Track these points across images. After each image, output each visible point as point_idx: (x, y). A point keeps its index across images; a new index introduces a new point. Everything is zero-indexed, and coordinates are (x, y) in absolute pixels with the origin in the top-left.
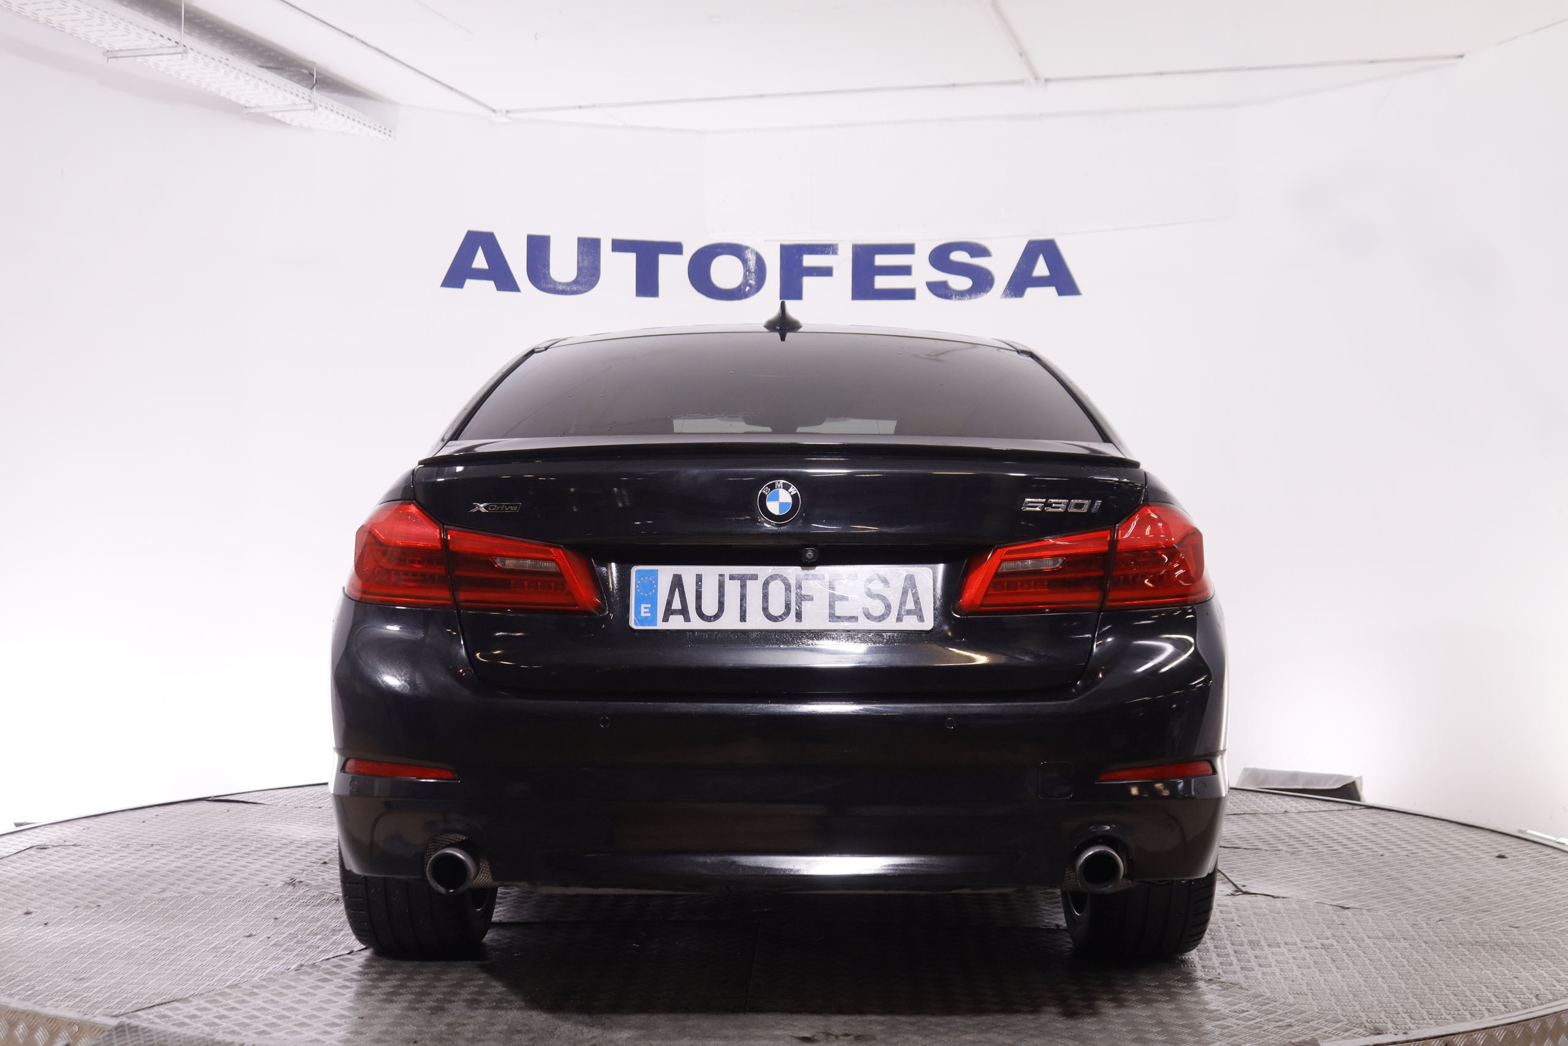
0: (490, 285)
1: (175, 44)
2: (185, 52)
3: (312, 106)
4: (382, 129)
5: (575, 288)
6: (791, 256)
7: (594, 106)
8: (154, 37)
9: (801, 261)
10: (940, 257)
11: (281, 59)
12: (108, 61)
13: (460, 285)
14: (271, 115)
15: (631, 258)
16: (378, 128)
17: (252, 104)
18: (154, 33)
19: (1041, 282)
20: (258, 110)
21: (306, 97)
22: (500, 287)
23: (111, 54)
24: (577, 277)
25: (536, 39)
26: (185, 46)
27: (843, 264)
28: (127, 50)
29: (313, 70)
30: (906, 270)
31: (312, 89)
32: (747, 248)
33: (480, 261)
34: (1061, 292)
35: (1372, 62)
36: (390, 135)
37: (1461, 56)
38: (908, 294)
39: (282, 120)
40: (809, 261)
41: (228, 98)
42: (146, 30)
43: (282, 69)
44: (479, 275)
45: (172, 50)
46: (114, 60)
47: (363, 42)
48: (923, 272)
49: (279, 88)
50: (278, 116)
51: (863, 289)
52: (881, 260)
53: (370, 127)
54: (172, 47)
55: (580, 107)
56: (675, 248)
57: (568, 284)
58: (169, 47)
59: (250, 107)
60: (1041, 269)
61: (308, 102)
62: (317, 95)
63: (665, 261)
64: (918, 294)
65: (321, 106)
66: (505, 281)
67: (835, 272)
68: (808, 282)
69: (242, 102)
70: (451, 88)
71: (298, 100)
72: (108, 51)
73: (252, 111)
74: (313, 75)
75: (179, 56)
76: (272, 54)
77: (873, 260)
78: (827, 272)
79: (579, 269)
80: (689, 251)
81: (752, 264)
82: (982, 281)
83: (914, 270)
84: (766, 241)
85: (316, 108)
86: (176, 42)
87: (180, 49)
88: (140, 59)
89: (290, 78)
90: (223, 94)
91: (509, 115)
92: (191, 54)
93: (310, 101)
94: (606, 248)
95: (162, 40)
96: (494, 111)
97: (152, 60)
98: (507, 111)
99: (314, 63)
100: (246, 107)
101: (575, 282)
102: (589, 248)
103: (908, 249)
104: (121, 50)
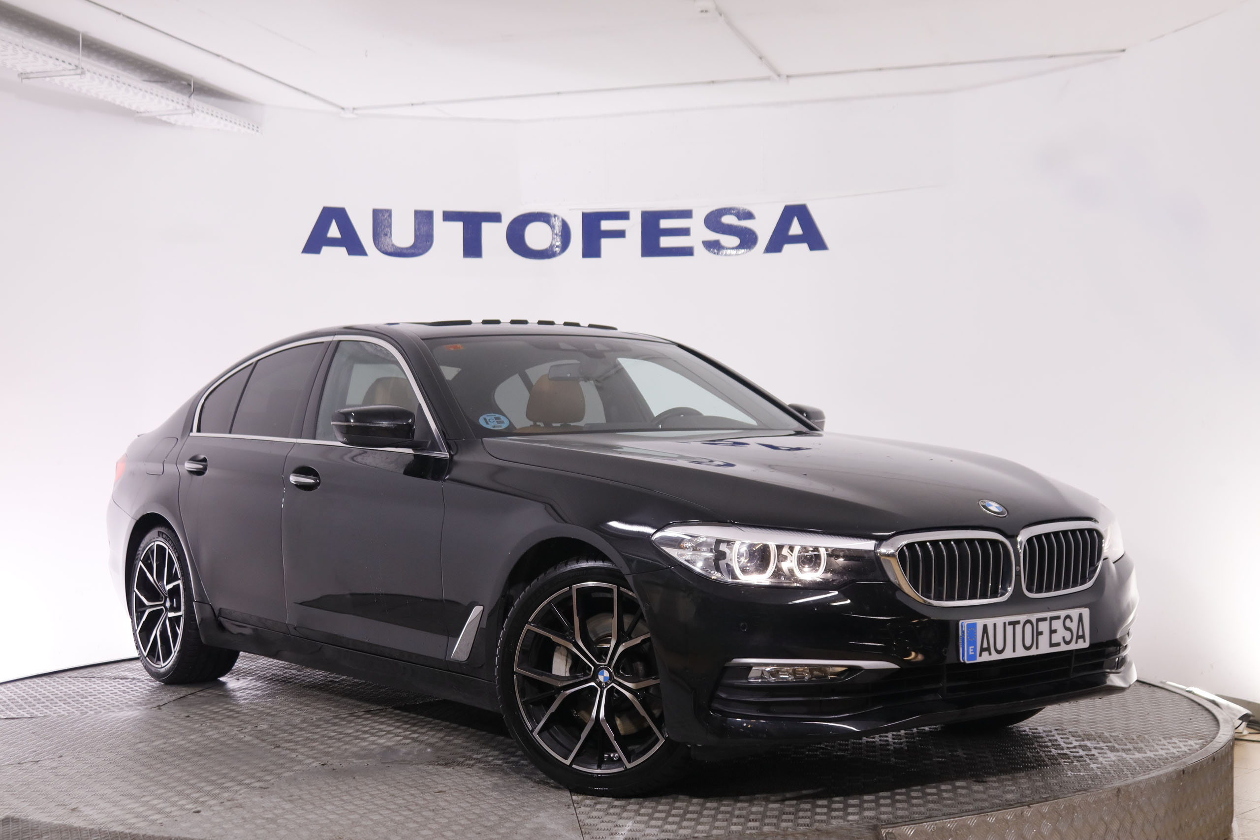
0: (343, 250)
1: (75, 68)
2: (83, 73)
3: (190, 111)
4: (251, 127)
5: (413, 251)
6: (591, 221)
7: (423, 103)
8: (57, 63)
9: (599, 226)
10: (713, 221)
11: (164, 73)
12: (22, 81)
13: (317, 251)
14: (158, 117)
15: (459, 226)
16: (247, 125)
17: (142, 109)
18: (57, 59)
19: (796, 239)
20: (147, 115)
21: (185, 103)
22: (351, 252)
23: (24, 75)
24: (414, 243)
25: (366, 56)
26: (82, 68)
27: (633, 228)
28: (37, 72)
29: (191, 81)
30: (685, 232)
31: (190, 97)
32: (555, 216)
33: (334, 232)
34: (812, 248)
35: (1051, 57)
36: (257, 131)
37: (1124, 51)
38: (687, 252)
39: (168, 121)
40: (606, 225)
41: (122, 105)
42: (51, 57)
43: (165, 82)
44: (334, 242)
45: (72, 72)
46: (27, 80)
47: (229, 60)
48: (700, 233)
49: (162, 97)
50: (164, 118)
51: (651, 248)
52: (665, 224)
53: (240, 125)
54: (73, 70)
55: (412, 105)
56: (495, 217)
57: (407, 249)
58: (70, 70)
59: (141, 112)
60: (796, 229)
61: (186, 108)
62: (196, 101)
63: (487, 228)
64: (696, 251)
65: (198, 110)
66: (354, 246)
67: (627, 234)
68: (605, 243)
69: (134, 108)
70: (305, 93)
71: (179, 107)
72: (22, 73)
73: (144, 115)
74: (190, 85)
75: (79, 76)
76: (157, 70)
77: (658, 224)
78: (620, 234)
79: (416, 236)
80: (507, 220)
81: (558, 229)
82: (747, 239)
83: (692, 231)
84: (570, 210)
85: (193, 112)
86: (75, 66)
87: (79, 71)
88: (48, 79)
89: (172, 89)
90: (118, 102)
91: (356, 111)
92: (88, 75)
93: (188, 107)
94: (438, 218)
95: (64, 65)
96: (343, 109)
97: (57, 80)
98: (354, 109)
99: (191, 76)
100: (138, 112)
101: (414, 246)
102: (424, 219)
103: (686, 214)
104: (32, 73)
